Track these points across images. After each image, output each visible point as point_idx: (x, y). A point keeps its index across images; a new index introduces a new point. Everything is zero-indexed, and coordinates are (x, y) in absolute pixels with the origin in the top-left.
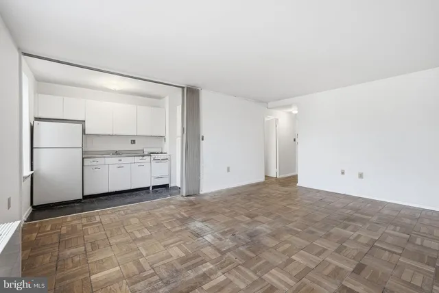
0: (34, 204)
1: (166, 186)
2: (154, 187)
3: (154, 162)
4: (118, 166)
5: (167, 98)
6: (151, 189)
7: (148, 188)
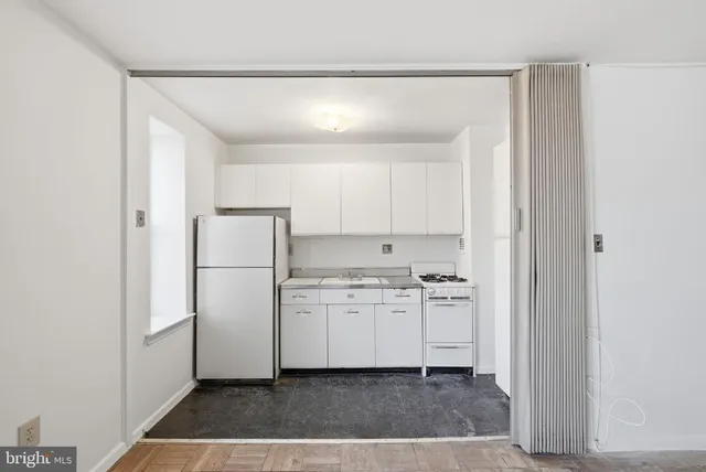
0: (199, 377)
1: (465, 372)
2: (431, 371)
3: (430, 304)
4: (346, 308)
5: (465, 137)
6: (424, 373)
7: (418, 370)
